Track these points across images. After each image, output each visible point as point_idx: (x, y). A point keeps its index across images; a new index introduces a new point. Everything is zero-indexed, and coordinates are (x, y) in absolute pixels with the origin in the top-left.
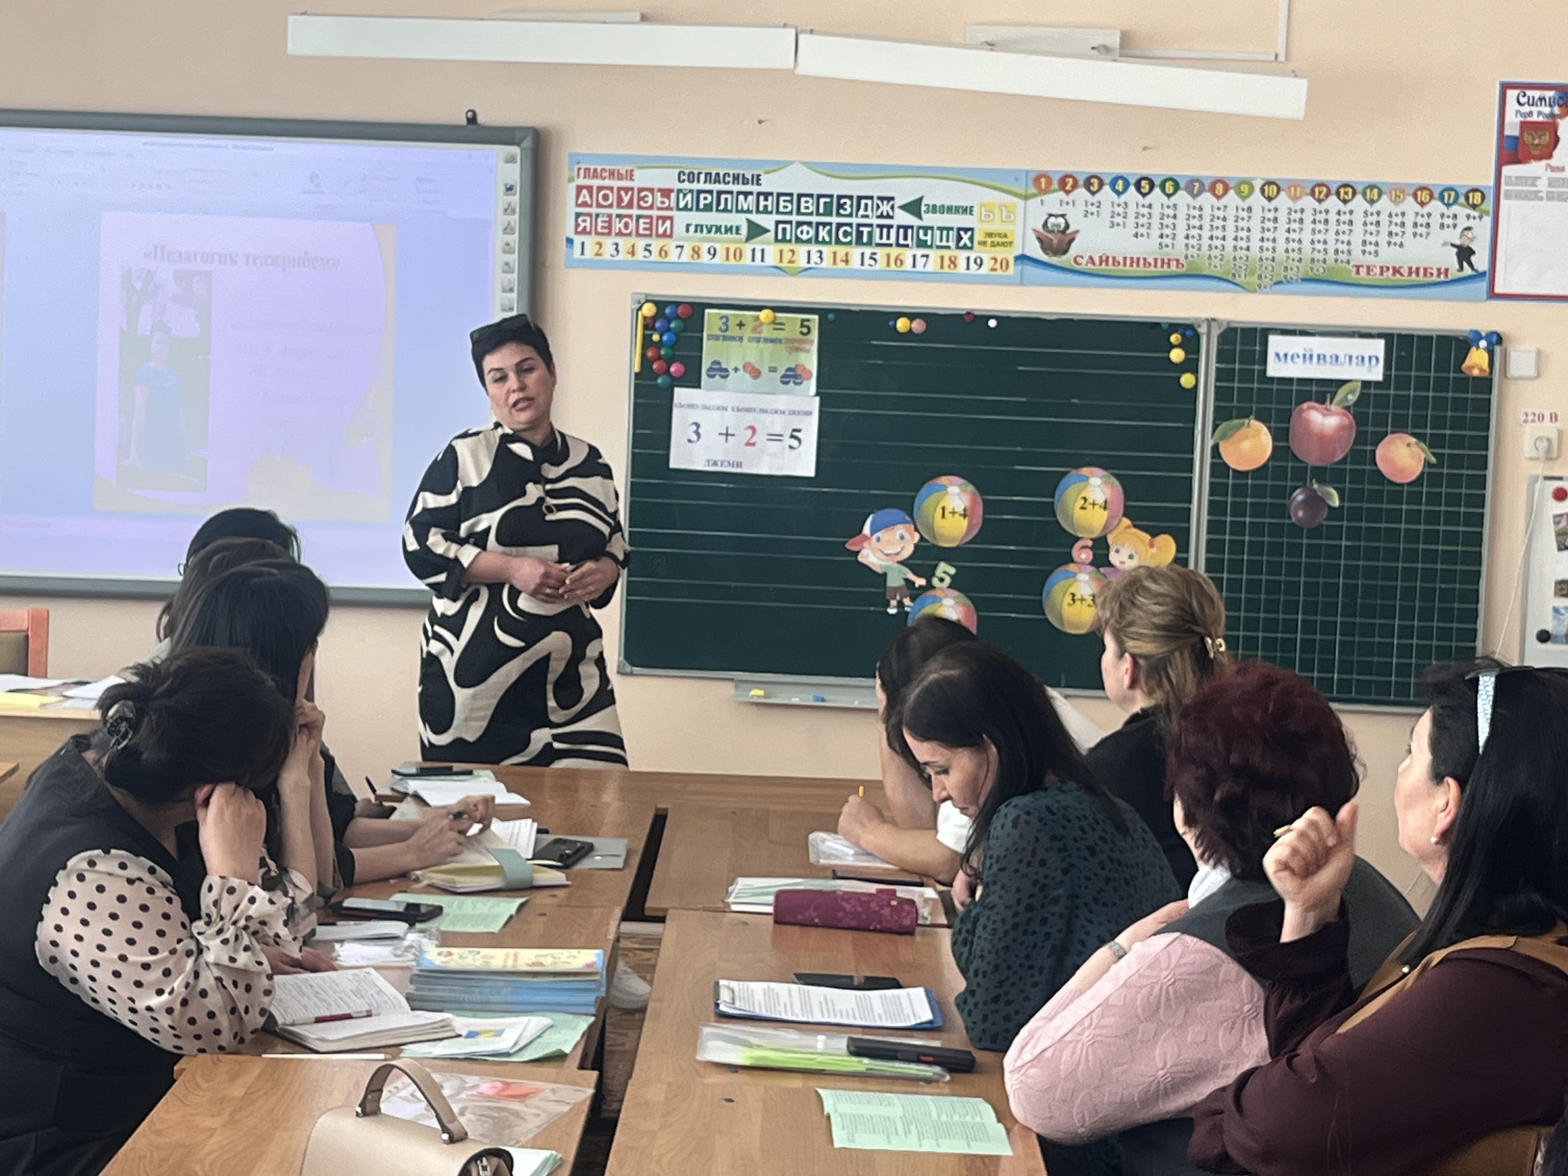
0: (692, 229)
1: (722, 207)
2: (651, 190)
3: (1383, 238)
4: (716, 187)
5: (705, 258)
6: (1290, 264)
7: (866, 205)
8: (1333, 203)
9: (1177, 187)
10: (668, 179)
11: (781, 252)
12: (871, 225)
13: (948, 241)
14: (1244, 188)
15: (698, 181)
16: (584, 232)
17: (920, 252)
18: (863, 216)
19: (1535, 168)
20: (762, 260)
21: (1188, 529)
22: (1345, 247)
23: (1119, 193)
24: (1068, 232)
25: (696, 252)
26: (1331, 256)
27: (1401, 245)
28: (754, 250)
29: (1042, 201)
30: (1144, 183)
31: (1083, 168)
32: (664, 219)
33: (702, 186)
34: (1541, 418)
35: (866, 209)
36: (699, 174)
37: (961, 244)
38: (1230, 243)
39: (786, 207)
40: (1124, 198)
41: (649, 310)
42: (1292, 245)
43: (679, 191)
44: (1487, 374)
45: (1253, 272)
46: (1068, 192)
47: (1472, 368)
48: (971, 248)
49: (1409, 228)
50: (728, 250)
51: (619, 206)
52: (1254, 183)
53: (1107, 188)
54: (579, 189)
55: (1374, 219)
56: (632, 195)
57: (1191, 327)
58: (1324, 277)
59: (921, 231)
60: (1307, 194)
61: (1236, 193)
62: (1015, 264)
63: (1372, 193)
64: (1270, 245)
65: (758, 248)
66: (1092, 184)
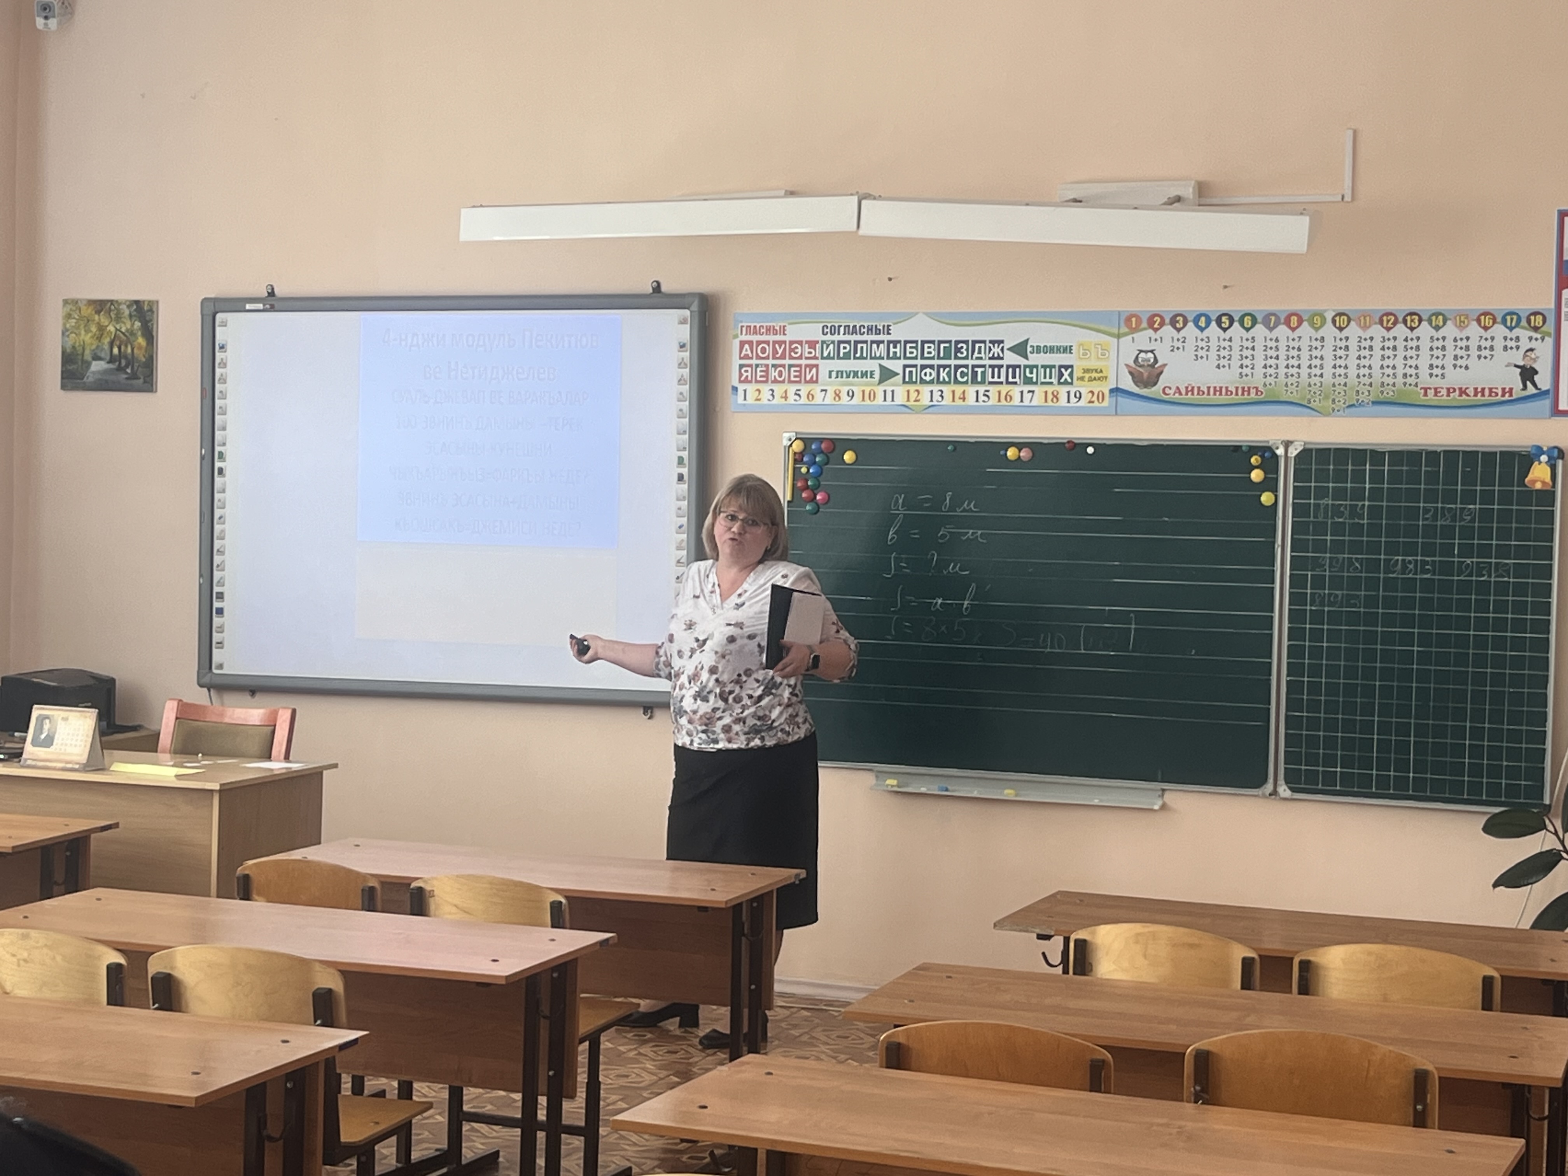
0: (834, 374)
1: (858, 355)
2: (800, 343)
3: (1449, 361)
4: (853, 338)
6: (1361, 388)
7: (980, 348)
8: (1400, 330)
9: (1254, 322)
10: (813, 332)
12: (984, 366)
13: (1051, 378)
14: (1316, 319)
15: (839, 334)
16: (746, 381)
17: (1026, 388)
18: (977, 358)
20: (893, 400)
21: (1271, 635)
22: (1413, 371)
23: (1202, 329)
24: (1156, 366)
25: (837, 395)
26: (1400, 380)
27: (1467, 368)
28: (885, 391)
29: (1133, 338)
30: (1224, 319)
31: (1169, 306)
32: (811, 367)
33: (842, 337)
35: (980, 352)
36: (839, 326)
37: (1062, 380)
38: (1304, 371)
39: (911, 353)
40: (1207, 332)
41: (798, 446)
42: (1363, 371)
43: (823, 342)
44: (1549, 488)
45: (1327, 397)
46: (1156, 330)
47: (1534, 482)
48: (1071, 383)
49: (1474, 352)
50: (863, 391)
51: (774, 358)
52: (1326, 314)
53: (1191, 325)
54: (742, 344)
55: (1440, 344)
56: (785, 349)
57: (1269, 449)
58: (1393, 399)
59: (1028, 370)
60: (1376, 323)
61: (1310, 325)
62: (1110, 397)
63: (1437, 319)
64: (1342, 371)
65: (889, 389)
66: (1178, 322)
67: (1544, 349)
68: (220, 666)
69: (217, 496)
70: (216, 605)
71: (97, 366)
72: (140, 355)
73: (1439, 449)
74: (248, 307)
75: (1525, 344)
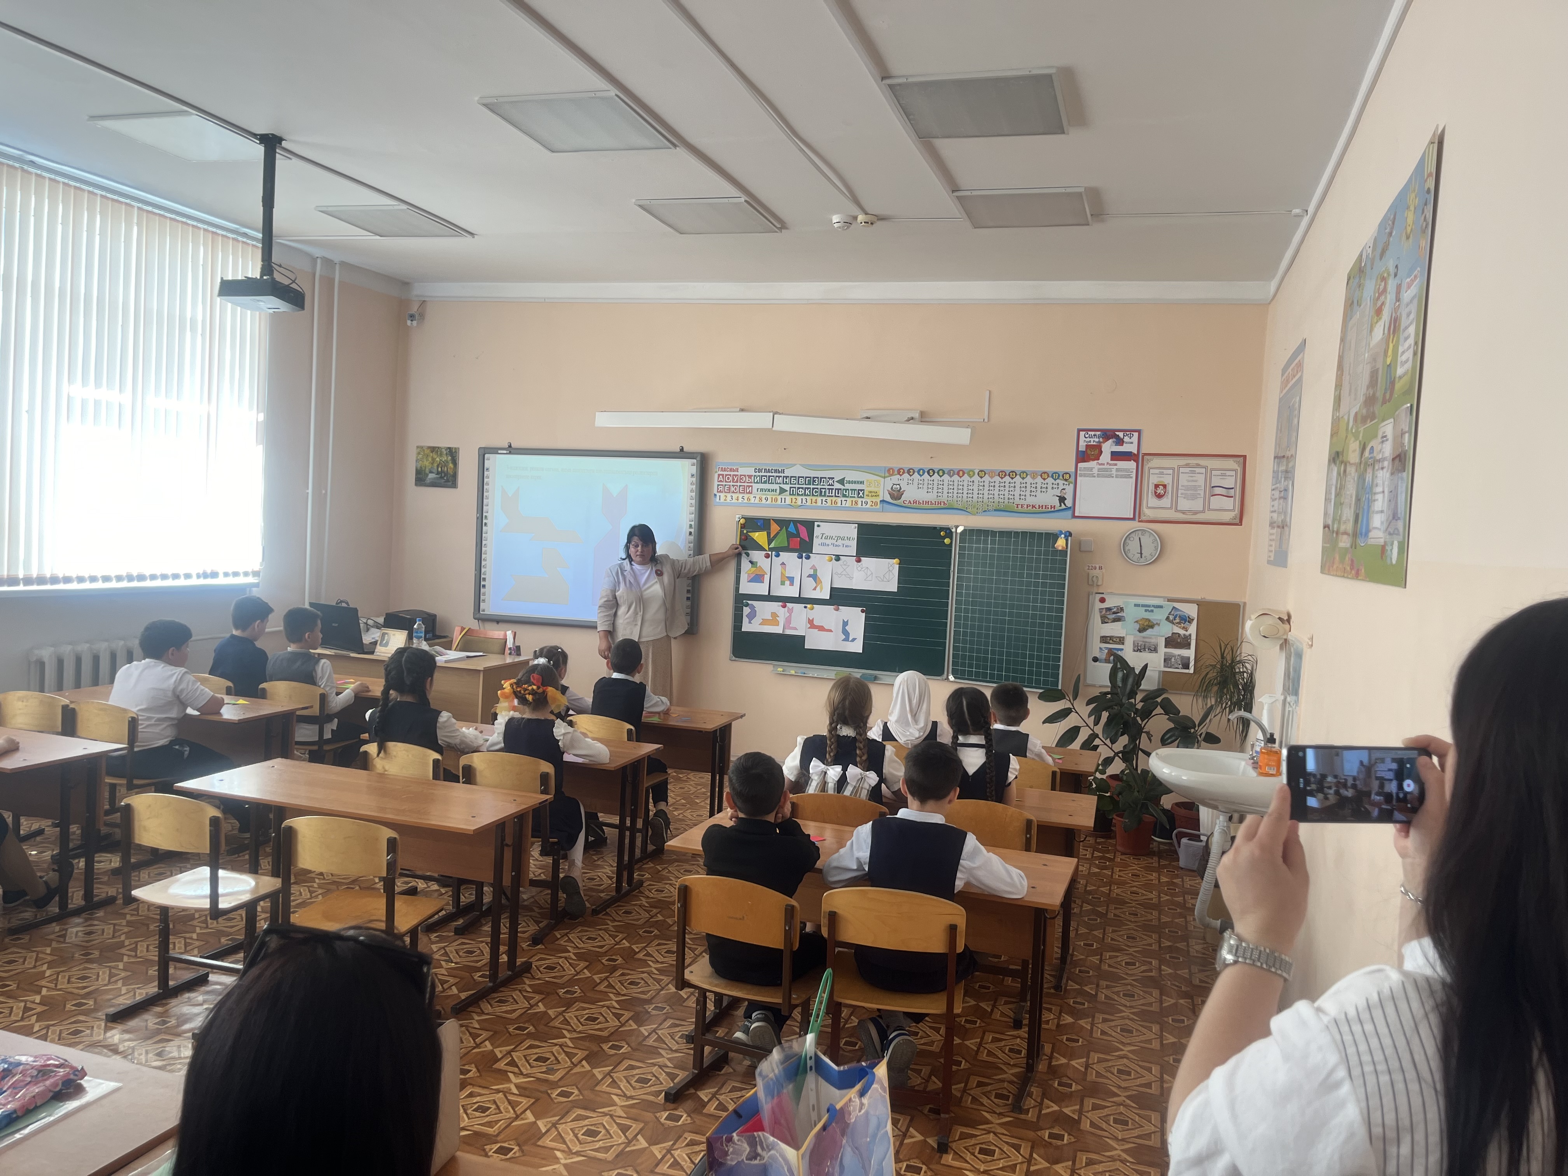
0: (759, 490)
1: (770, 482)
2: (745, 476)
3: (1028, 493)
4: (768, 474)
5: (764, 501)
6: (989, 504)
7: (824, 480)
8: (1007, 479)
9: (944, 473)
10: (751, 471)
11: (792, 499)
12: (825, 489)
13: (854, 495)
14: (971, 473)
15: (762, 472)
16: (720, 492)
17: (844, 499)
18: (822, 485)
19: (1093, 464)
20: (783, 502)
21: (947, 610)
22: (1012, 497)
23: (921, 476)
24: (901, 491)
25: (761, 499)
26: (1006, 501)
27: (1035, 496)
28: (781, 498)
29: (891, 479)
30: (931, 471)
31: (906, 466)
32: (749, 486)
33: (763, 474)
34: (1095, 568)
35: (824, 482)
36: (762, 469)
37: (859, 496)
38: (965, 495)
39: (794, 482)
40: (923, 477)
41: (743, 521)
42: (990, 496)
43: (755, 476)
44: (1065, 549)
45: (974, 507)
46: (901, 475)
47: (1059, 546)
48: (863, 497)
49: (1039, 489)
50: (772, 498)
51: (733, 482)
52: (975, 471)
53: (916, 473)
54: (719, 475)
55: (1024, 485)
56: (738, 478)
57: (949, 529)
58: (1003, 509)
59: (844, 491)
60: (997, 475)
61: (968, 475)
62: (883, 504)
63: (1024, 474)
64: (981, 496)
65: (783, 497)
66: (910, 472)
67: (1069, 489)
68: (484, 611)
69: (484, 535)
70: (482, 583)
71: (431, 476)
72: (451, 472)
73: (1021, 531)
74: (499, 452)
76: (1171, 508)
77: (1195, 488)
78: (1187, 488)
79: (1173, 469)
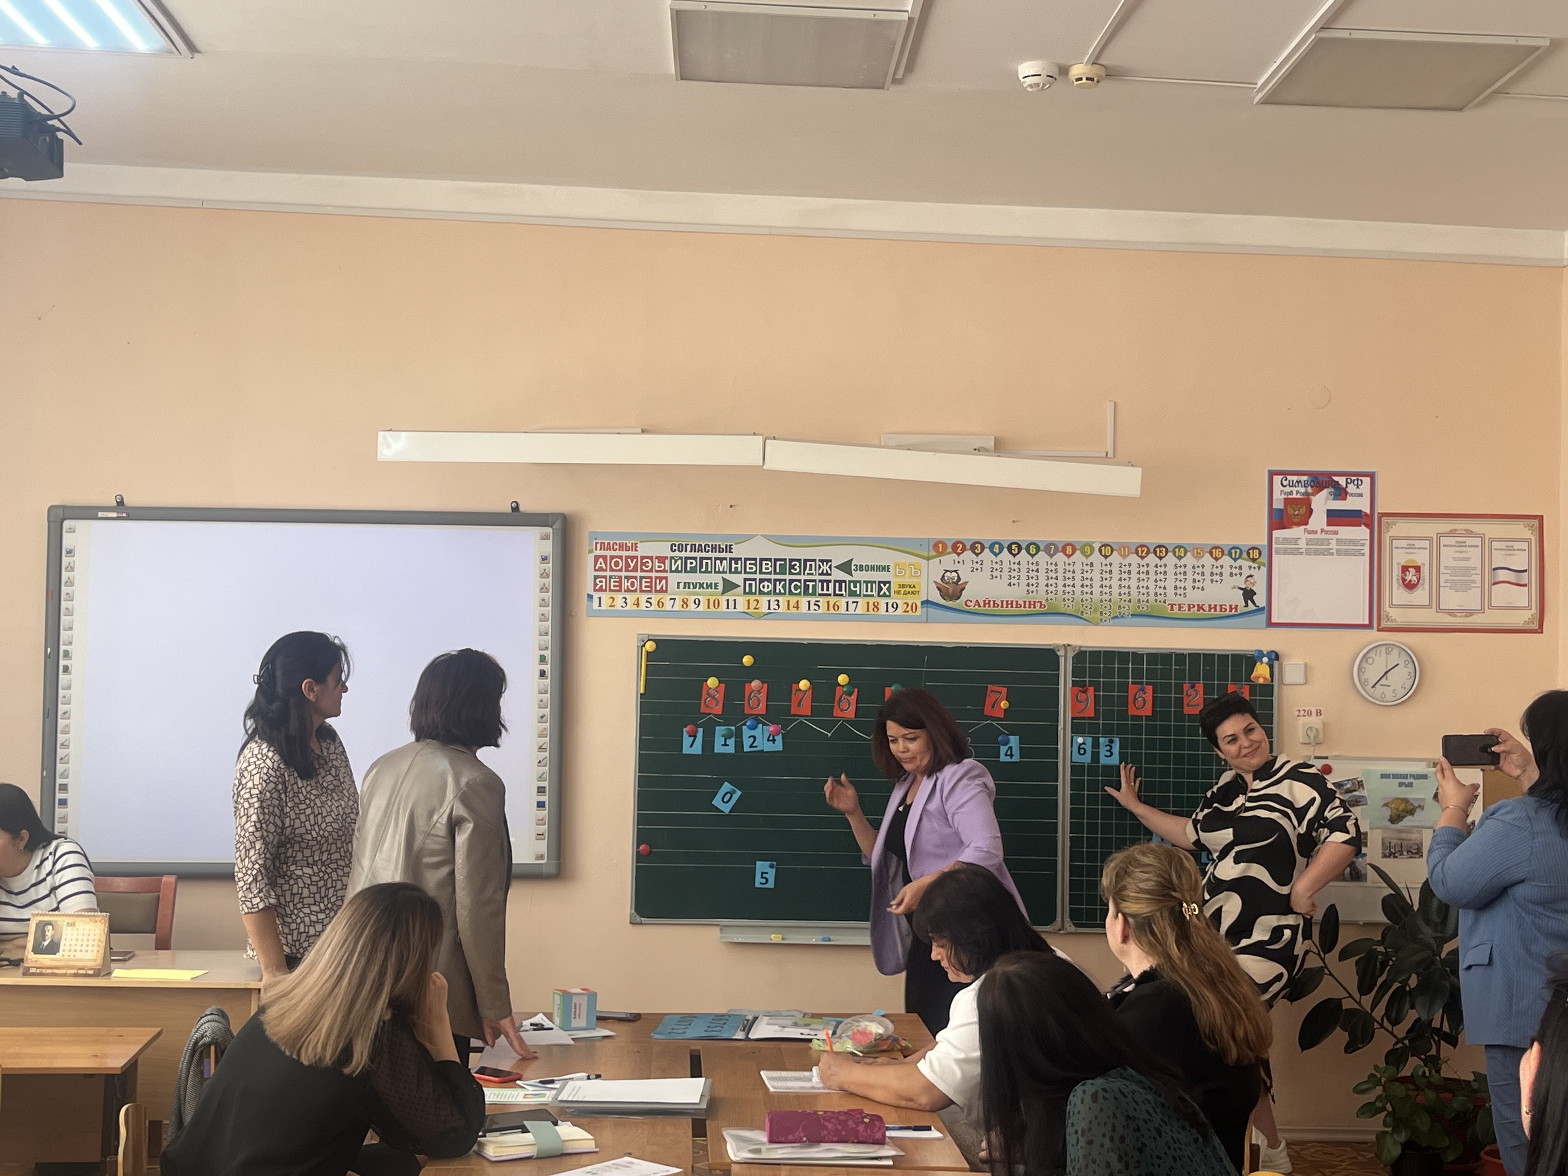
0: (682, 585)
1: (703, 569)
2: (651, 558)
3: (1189, 584)
4: (699, 555)
5: (692, 607)
6: (1122, 604)
7: (811, 565)
9: (1038, 549)
10: (664, 550)
11: (749, 601)
12: (815, 581)
13: (872, 591)
14: (1086, 549)
15: (686, 551)
16: (601, 590)
17: (851, 600)
18: (808, 574)
19: (1296, 532)
20: (735, 608)
22: (1162, 591)
23: (996, 555)
24: (960, 583)
25: (685, 603)
26: (1152, 598)
27: (1203, 589)
28: (728, 600)
29: (940, 560)
30: (1013, 546)
31: (969, 536)
32: (661, 579)
33: (688, 554)
34: (1310, 713)
35: (810, 569)
36: (686, 545)
37: (882, 593)
38: (1078, 589)
39: (751, 568)
40: (1000, 557)
41: (650, 646)
42: (1123, 590)
43: (672, 558)
44: (1269, 682)
45: (1096, 610)
46: (959, 554)
47: (1258, 677)
48: (889, 596)
49: (1208, 577)
50: (709, 600)
51: (627, 570)
52: (1094, 545)
53: (987, 551)
54: (597, 558)
55: (1182, 570)
56: (637, 562)
57: (1053, 651)
58: (1148, 612)
59: (852, 584)
60: (1133, 553)
61: (1082, 553)
62: (922, 608)
63: (1180, 550)
64: (1107, 590)
65: (731, 599)
66: (976, 548)
69: (61, 692)
70: (59, 796)
73: (1186, 652)
74: (100, 514)
75: (1246, 572)
76: (1430, 606)
77: (1466, 571)
78: (1455, 571)
79: (1430, 539)
